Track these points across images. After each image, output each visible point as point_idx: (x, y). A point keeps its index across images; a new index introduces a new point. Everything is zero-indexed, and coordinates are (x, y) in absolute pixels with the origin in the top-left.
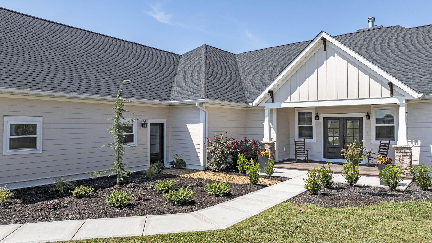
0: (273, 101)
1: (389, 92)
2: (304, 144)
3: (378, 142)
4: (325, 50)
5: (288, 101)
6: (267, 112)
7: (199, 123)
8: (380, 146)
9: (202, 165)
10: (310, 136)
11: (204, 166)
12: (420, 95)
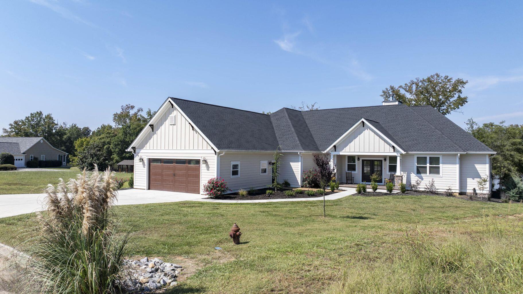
0: (335, 151)
1: (393, 150)
2: (351, 174)
3: (390, 173)
4: (363, 126)
5: (344, 151)
6: (332, 157)
7: (298, 161)
8: (391, 175)
9: (300, 184)
10: (354, 169)
11: (301, 185)
12: (405, 153)
